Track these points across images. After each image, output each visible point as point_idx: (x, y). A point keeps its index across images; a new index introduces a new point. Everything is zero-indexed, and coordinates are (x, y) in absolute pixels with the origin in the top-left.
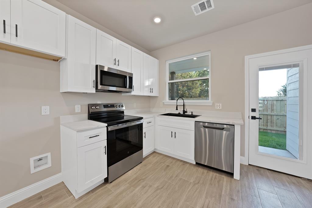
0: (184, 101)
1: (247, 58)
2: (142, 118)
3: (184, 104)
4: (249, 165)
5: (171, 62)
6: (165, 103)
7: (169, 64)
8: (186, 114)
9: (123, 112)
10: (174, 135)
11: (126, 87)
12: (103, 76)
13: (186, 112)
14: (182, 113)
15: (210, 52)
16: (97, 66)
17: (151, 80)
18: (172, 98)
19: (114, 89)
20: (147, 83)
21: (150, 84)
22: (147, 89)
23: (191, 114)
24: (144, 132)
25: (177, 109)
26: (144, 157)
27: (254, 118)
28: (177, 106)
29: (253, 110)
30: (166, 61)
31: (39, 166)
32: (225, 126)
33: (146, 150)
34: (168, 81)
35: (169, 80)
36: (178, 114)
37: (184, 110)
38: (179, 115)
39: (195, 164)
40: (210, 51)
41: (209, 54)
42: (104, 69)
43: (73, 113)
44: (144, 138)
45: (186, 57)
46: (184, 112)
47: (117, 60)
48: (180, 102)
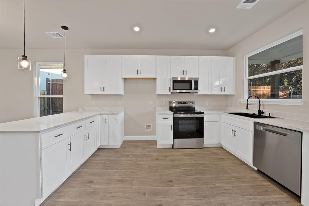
0: (260, 99)
2: (203, 113)
3: (260, 103)
6: (241, 102)
13: (263, 113)
14: (257, 113)
15: (302, 30)
16: (171, 78)
19: (184, 91)
20: (217, 83)
21: (220, 84)
22: (217, 89)
23: (268, 115)
24: (205, 125)
25: (247, 108)
28: (248, 105)
31: (148, 129)
34: (247, 77)
35: (249, 76)
36: (252, 114)
37: (259, 111)
38: (254, 116)
40: (302, 28)
42: (178, 79)
43: (161, 105)
44: (205, 130)
45: (267, 46)
46: (260, 112)
47: (185, 71)
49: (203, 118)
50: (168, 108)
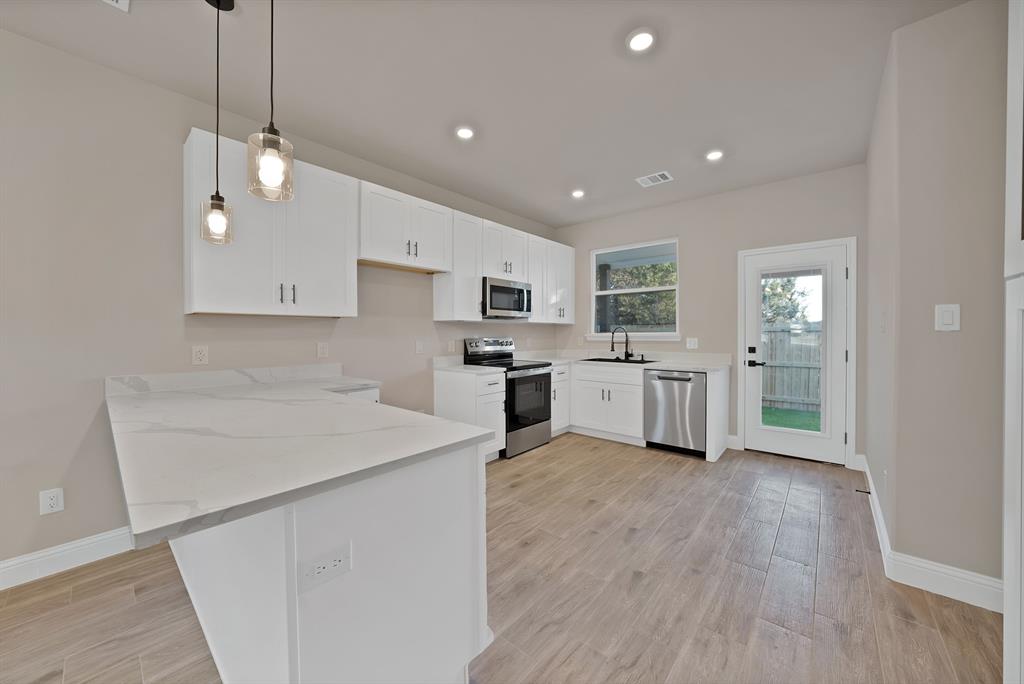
0: (628, 333)
1: (741, 254)
2: (548, 364)
3: (627, 340)
4: (746, 450)
5: (600, 252)
6: (588, 339)
7: (597, 255)
8: (631, 358)
9: (510, 355)
10: (606, 395)
11: (521, 310)
12: (493, 294)
13: (631, 355)
14: (623, 358)
15: (678, 237)
16: (484, 279)
17: (560, 292)
18: (603, 327)
20: (554, 299)
21: (558, 301)
22: (552, 311)
23: (640, 359)
24: (552, 390)
25: (613, 350)
26: (553, 436)
27: (752, 364)
28: (613, 343)
29: (752, 350)
30: (590, 250)
32: (691, 375)
33: (557, 422)
34: (595, 292)
35: (597, 290)
36: (616, 358)
37: (627, 353)
38: (618, 360)
39: (645, 445)
40: (678, 234)
41: (675, 240)
43: (445, 353)
44: (552, 400)
46: (628, 355)
47: (508, 265)
48: (620, 336)
49: (548, 376)
50: (462, 358)
